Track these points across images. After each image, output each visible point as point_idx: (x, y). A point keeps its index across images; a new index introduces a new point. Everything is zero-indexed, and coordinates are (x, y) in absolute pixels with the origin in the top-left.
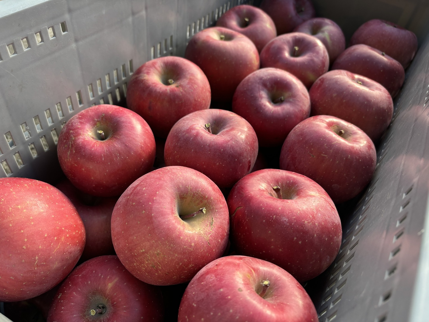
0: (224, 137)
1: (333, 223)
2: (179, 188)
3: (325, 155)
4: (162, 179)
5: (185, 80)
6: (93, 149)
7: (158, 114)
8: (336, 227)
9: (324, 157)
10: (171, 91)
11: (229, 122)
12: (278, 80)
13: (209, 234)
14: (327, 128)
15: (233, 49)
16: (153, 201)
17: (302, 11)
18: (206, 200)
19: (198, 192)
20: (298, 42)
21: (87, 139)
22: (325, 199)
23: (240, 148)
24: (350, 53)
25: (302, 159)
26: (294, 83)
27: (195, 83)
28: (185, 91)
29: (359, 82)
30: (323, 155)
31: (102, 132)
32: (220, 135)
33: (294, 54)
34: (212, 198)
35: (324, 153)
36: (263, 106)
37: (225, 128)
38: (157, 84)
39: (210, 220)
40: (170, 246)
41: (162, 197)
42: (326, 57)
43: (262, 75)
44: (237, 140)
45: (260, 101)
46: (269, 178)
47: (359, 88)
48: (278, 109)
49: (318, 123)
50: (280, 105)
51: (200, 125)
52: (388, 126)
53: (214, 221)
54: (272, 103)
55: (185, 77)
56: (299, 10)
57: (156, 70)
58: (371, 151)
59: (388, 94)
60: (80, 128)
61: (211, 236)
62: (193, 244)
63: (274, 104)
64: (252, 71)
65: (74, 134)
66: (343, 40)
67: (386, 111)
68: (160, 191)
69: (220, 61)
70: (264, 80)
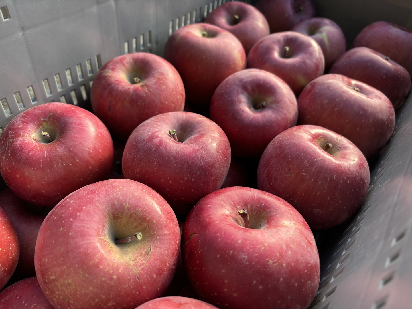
0: (192, 145)
1: (307, 263)
2: (113, 205)
3: (306, 173)
4: (97, 192)
5: (152, 79)
6: (30, 153)
7: (119, 115)
8: (312, 268)
9: (304, 175)
10: (133, 91)
11: (197, 127)
12: (261, 82)
13: (141, 265)
14: (310, 141)
15: (214, 47)
16: (75, 217)
17: (300, 10)
18: (146, 224)
19: (137, 211)
20: (290, 42)
21: (26, 141)
22: (300, 231)
23: (211, 158)
24: (349, 56)
25: (279, 176)
26: (279, 87)
27: (163, 84)
28: (150, 92)
29: (356, 89)
30: (302, 173)
31: (47, 133)
32: (187, 144)
33: (284, 55)
34: (155, 221)
35: (304, 171)
36: (241, 112)
37: (193, 134)
38: (120, 82)
39: (146, 249)
40: (84, 276)
41: (88, 213)
42: (321, 59)
43: (242, 77)
44: (208, 149)
45: (238, 106)
46: (236, 198)
47: (354, 95)
48: (258, 116)
49: (301, 134)
50: (261, 112)
51: (163, 132)
52: (388, 140)
53: (152, 250)
54: (252, 109)
55: (153, 76)
56: (297, 10)
57: (123, 66)
58: (363, 170)
59: (389, 104)
60: (21, 127)
61: (142, 269)
62: (115, 277)
63: (254, 110)
64: (235, 70)
65: (13, 134)
66: (343, 42)
67: (386, 122)
68: (88, 206)
69: (199, 60)
70: (244, 82)
